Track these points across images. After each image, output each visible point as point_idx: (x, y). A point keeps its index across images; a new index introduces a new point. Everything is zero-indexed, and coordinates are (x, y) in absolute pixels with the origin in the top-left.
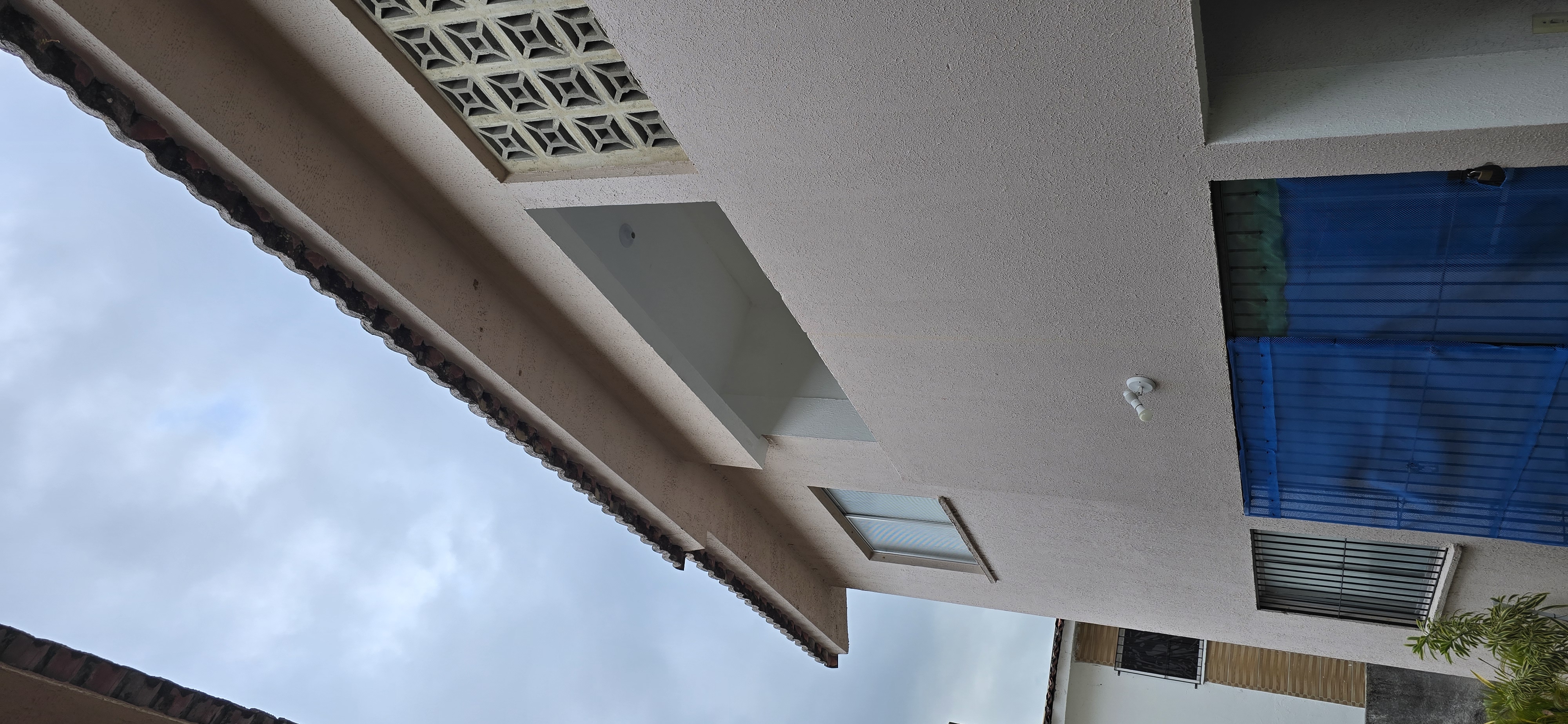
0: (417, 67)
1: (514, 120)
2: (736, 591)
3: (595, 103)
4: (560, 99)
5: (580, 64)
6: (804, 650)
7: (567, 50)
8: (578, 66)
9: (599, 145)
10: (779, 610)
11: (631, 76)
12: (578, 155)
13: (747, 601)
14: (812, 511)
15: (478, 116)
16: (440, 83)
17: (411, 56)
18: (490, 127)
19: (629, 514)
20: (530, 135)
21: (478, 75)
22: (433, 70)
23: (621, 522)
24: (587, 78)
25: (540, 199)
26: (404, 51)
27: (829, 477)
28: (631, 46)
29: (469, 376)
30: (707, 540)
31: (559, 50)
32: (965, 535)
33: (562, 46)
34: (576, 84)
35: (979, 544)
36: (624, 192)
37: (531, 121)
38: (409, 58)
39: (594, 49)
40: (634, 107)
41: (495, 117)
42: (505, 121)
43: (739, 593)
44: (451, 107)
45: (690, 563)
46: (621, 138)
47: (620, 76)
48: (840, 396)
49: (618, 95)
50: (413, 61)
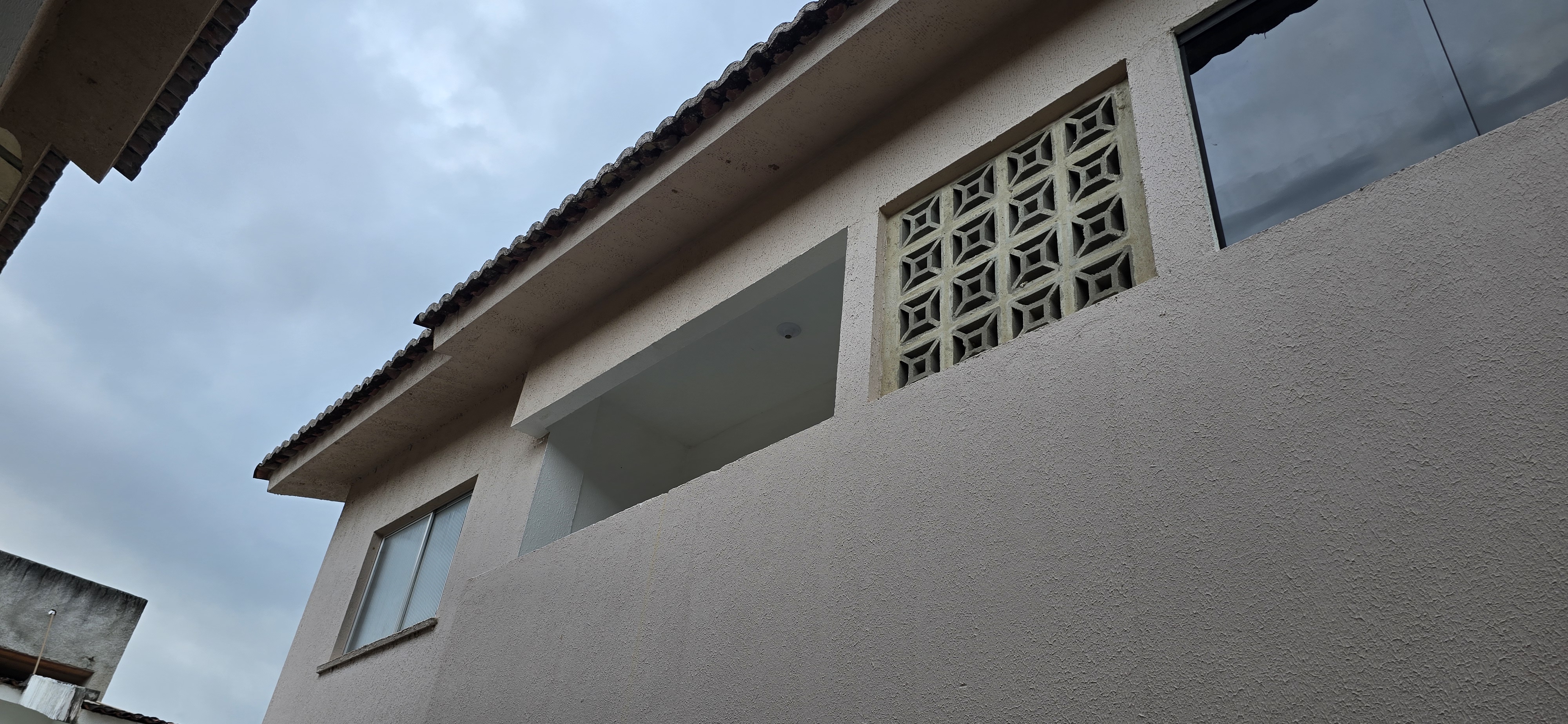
0: (1012, 148)
1: (944, 231)
2: (374, 377)
3: (954, 312)
4: (963, 277)
5: (999, 302)
6: (285, 443)
7: (1015, 292)
8: (997, 300)
9: (907, 309)
10: (339, 421)
11: (981, 351)
12: (899, 287)
13: (359, 388)
14: (447, 476)
15: (953, 197)
16: (992, 167)
17: (1023, 144)
18: (940, 207)
19: (492, 276)
20: (926, 244)
21: (997, 204)
22: (1006, 162)
23: (486, 266)
24: (983, 307)
25: (857, 243)
26: (1030, 139)
27: (485, 500)
28: (1017, 354)
29: (683, 139)
30: (441, 355)
31: (1017, 284)
32: (384, 643)
33: (1021, 287)
34: (977, 295)
35: (370, 659)
36: (855, 326)
37: (942, 247)
38: (1022, 142)
39: (1014, 318)
40: (947, 349)
41: (950, 213)
42: (945, 222)
43: (371, 380)
44: (965, 174)
45: (419, 331)
46: (913, 331)
47: (982, 339)
48: (577, 524)
49: (960, 335)
50: (1018, 146)
